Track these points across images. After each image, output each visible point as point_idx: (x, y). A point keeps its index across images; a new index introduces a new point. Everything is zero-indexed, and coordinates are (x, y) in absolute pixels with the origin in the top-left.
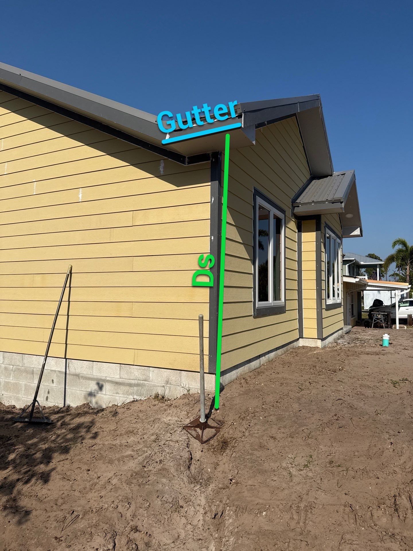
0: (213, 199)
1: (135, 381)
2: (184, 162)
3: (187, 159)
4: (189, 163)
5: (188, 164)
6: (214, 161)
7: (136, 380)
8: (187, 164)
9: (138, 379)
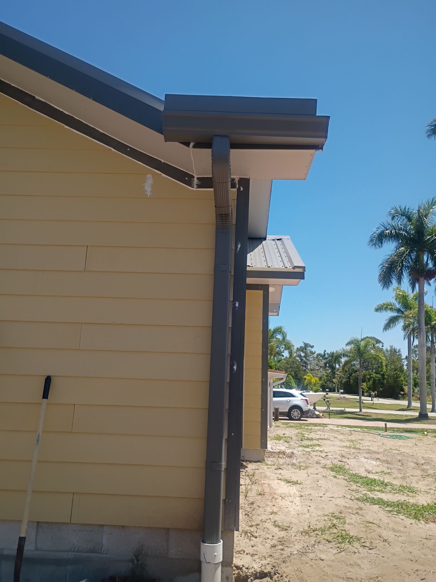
0: (239, 246)
1: (70, 553)
2: (190, 184)
3: (195, 179)
4: (199, 186)
5: (197, 188)
6: (242, 189)
7: (73, 551)
8: (195, 186)
9: (76, 550)
